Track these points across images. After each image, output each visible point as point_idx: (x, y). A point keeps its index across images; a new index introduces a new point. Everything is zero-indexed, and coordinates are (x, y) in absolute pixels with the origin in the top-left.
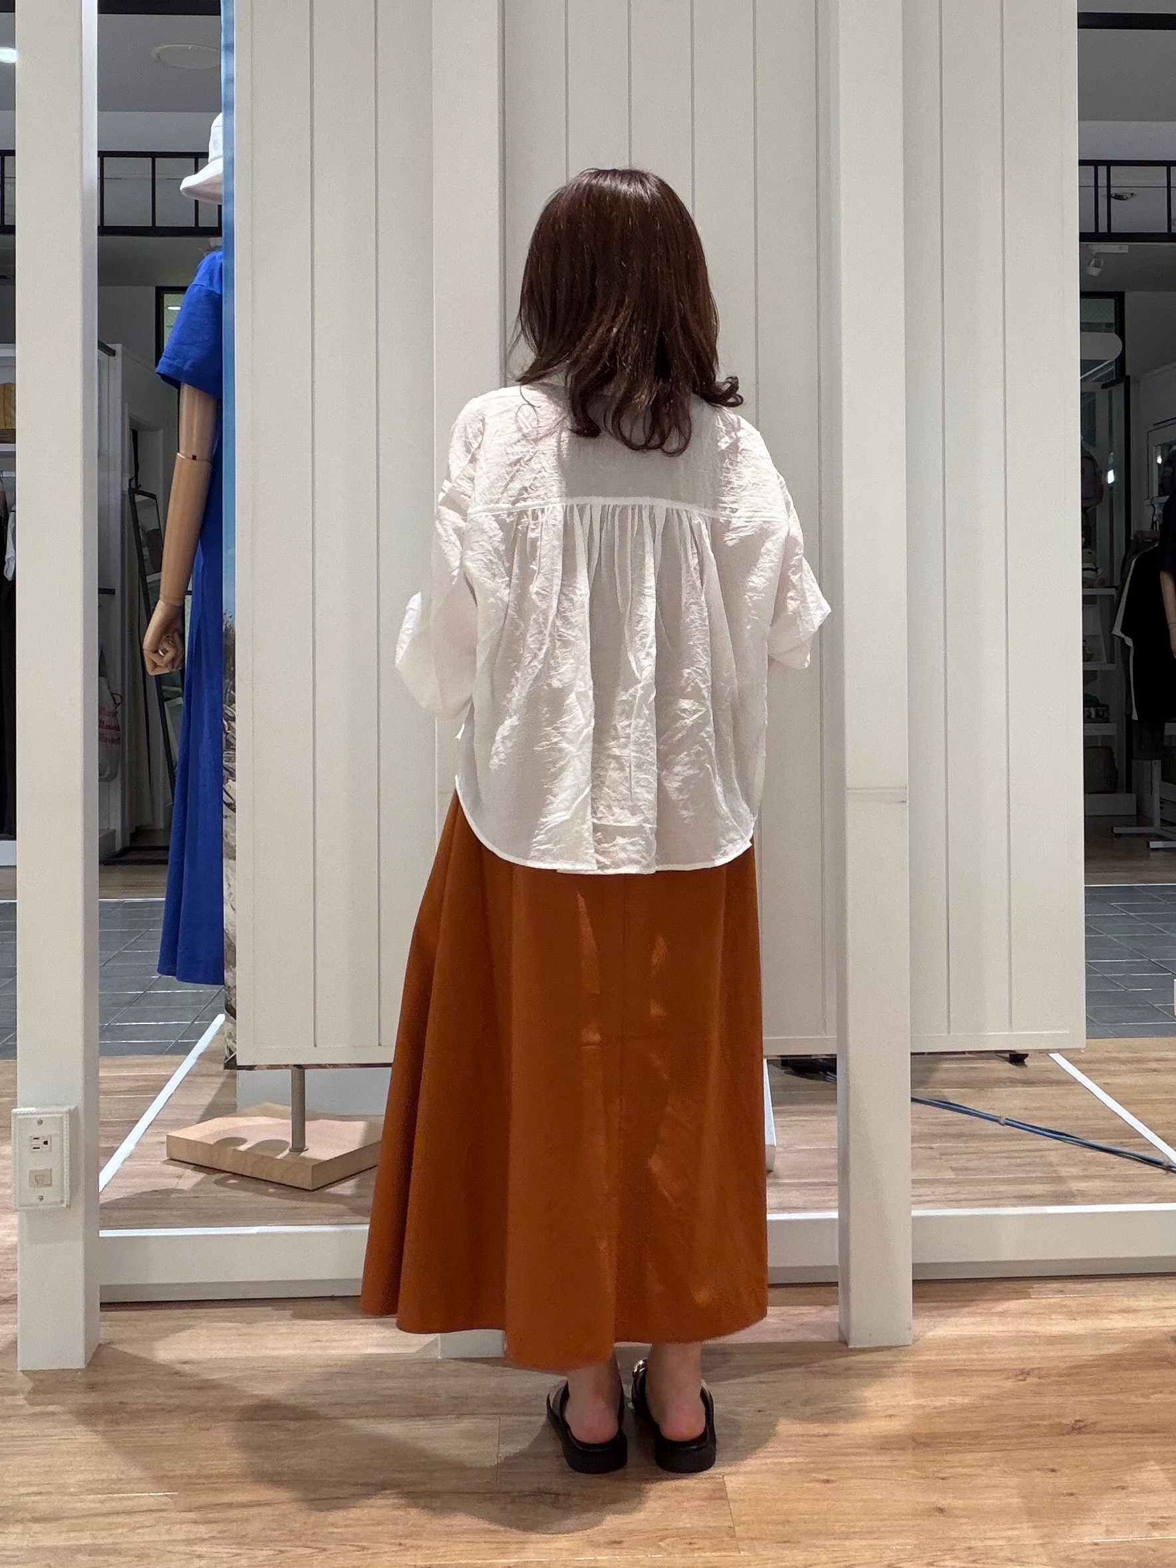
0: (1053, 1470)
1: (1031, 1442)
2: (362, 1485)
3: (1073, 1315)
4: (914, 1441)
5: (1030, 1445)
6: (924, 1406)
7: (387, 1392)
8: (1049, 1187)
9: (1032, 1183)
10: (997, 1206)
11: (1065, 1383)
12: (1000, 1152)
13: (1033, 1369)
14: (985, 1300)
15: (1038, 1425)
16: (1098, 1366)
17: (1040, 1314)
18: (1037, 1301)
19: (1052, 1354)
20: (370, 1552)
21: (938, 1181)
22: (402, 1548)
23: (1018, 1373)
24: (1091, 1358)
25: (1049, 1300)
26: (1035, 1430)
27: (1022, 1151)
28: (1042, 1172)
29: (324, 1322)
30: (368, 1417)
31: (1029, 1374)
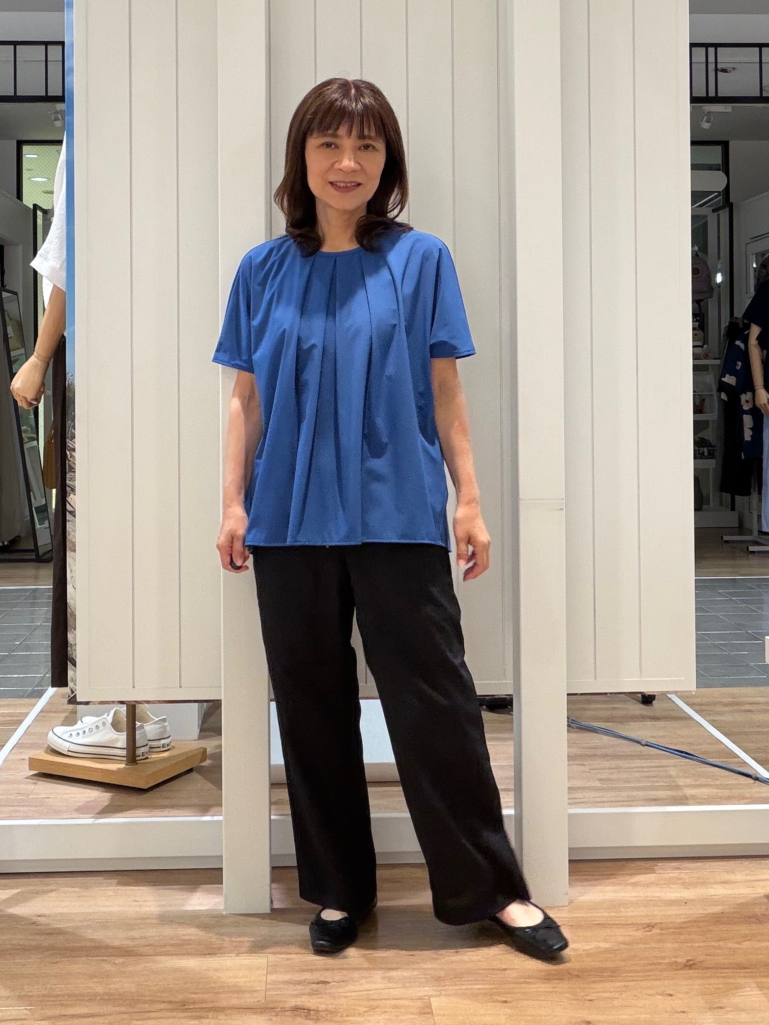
0: (670, 995)
1: (654, 975)
2: (167, 1002)
3: (686, 885)
5: (653, 977)
6: (576, 949)
7: (183, 937)
8: (669, 793)
9: (657, 790)
10: (631, 806)
11: (681, 934)
12: (635, 767)
13: (656, 924)
14: (622, 874)
15: (660, 963)
16: (704, 921)
17: (661, 884)
18: (661, 875)
19: (670, 913)
21: (589, 788)
23: (646, 926)
24: (698, 916)
25: (669, 875)
26: (657, 966)
27: (650, 767)
28: (664, 782)
29: (140, 888)
30: (172, 955)
31: (653, 927)
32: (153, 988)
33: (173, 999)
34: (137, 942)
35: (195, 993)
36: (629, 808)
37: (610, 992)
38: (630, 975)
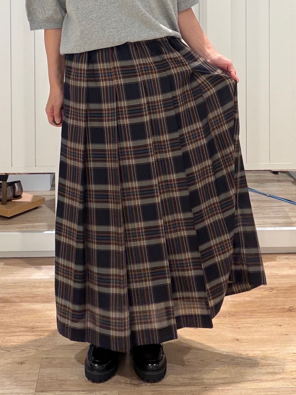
0: (280, 325)
1: (273, 315)
2: (24, 327)
3: (291, 267)
4: (229, 314)
5: (272, 316)
6: (234, 301)
7: (34, 293)
8: (284, 220)
9: (278, 218)
10: (264, 227)
11: (287, 293)
12: (267, 207)
13: (275, 288)
15: (276, 308)
17: (278, 267)
18: (278, 262)
19: (283, 282)
20: (26, 352)
22: (37, 351)
23: (269, 289)
25: (282, 262)
26: (273, 310)
27: (275, 206)
28: (282, 215)
29: (15, 267)
30: (28, 302)
31: (273, 289)
32: (18, 320)
33: (28, 326)
34: (11, 295)
35: (39, 322)
36: (263, 228)
37: (250, 324)
38: (260, 314)
